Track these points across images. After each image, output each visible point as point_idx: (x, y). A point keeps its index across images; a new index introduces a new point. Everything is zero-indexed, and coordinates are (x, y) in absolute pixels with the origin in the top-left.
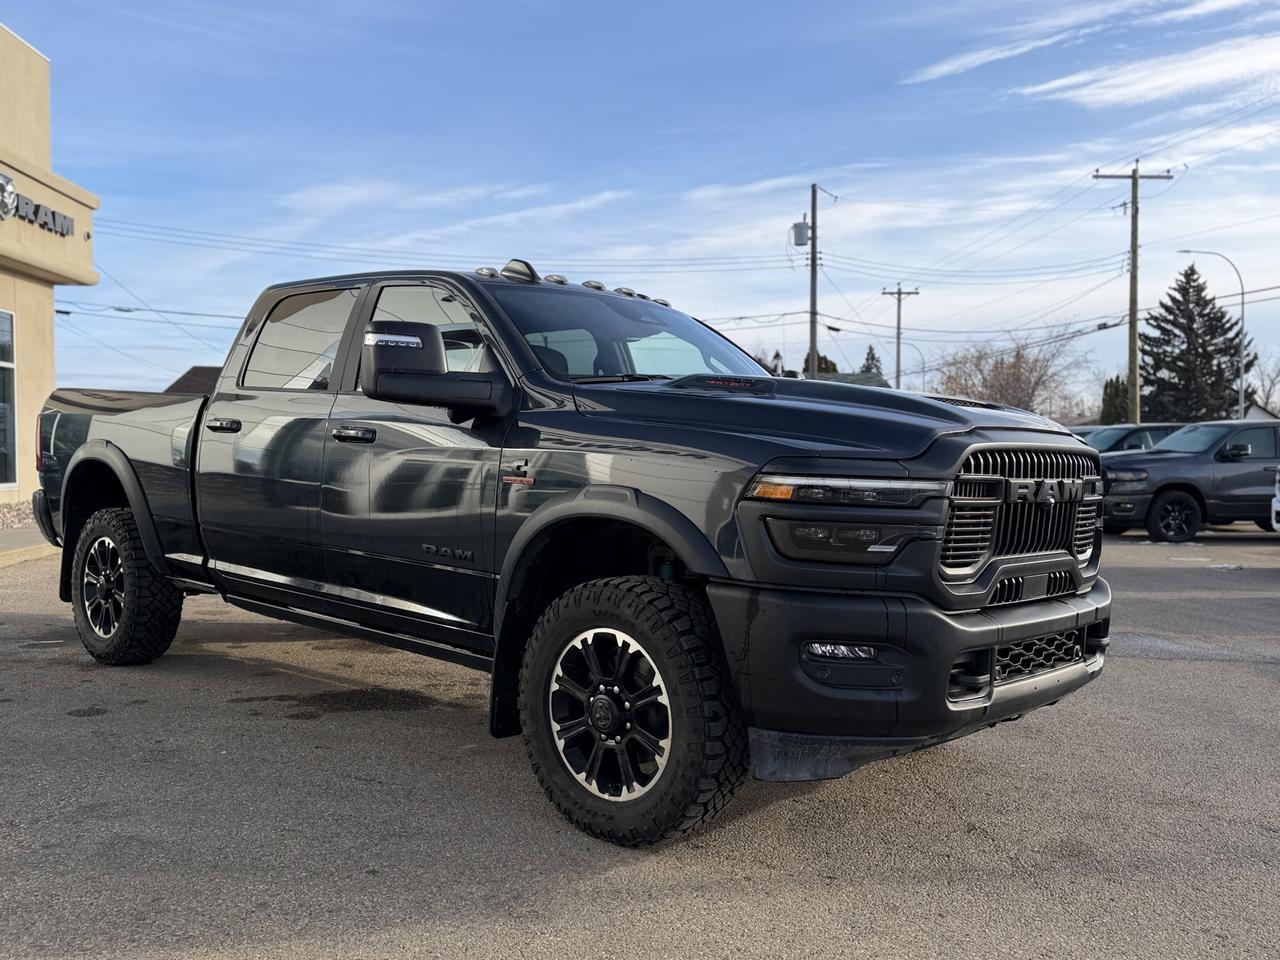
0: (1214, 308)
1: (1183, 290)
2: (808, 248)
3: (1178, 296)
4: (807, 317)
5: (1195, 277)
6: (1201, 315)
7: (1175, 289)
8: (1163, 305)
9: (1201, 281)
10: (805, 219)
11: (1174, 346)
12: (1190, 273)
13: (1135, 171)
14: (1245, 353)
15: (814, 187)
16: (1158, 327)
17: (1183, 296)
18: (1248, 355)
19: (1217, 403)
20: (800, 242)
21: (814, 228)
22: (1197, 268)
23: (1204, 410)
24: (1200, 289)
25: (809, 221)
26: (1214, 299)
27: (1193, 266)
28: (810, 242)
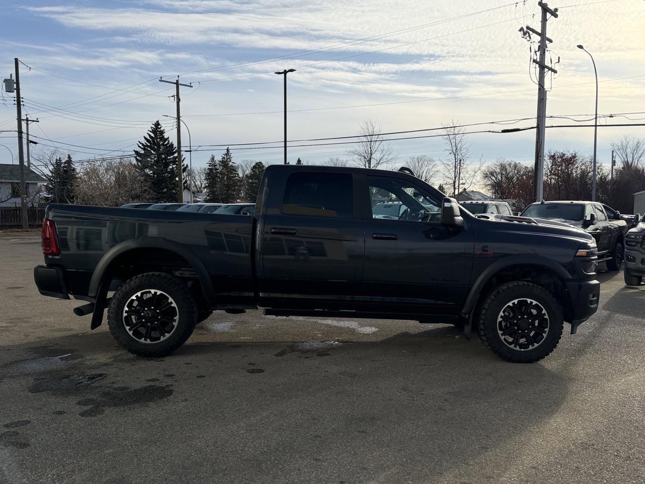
0: (169, 142)
1: (154, 131)
2: (15, 94)
3: (152, 135)
4: (16, 134)
5: (160, 126)
6: (163, 145)
7: (150, 131)
8: (146, 138)
9: (162, 129)
10: (11, 77)
11: (151, 159)
12: (157, 124)
13: (177, 81)
14: (182, 164)
15: (16, 60)
16: (144, 149)
17: (155, 135)
18: (184, 165)
19: (172, 186)
20: (9, 90)
21: (18, 83)
22: (160, 122)
23: (165, 190)
24: (162, 132)
25: (14, 78)
26: (168, 138)
27: (158, 121)
28: (15, 91)
